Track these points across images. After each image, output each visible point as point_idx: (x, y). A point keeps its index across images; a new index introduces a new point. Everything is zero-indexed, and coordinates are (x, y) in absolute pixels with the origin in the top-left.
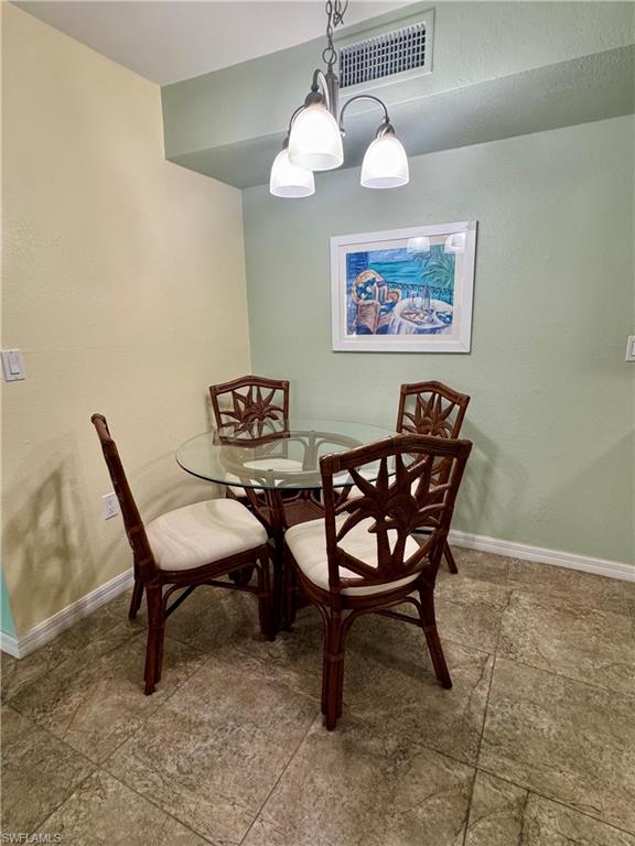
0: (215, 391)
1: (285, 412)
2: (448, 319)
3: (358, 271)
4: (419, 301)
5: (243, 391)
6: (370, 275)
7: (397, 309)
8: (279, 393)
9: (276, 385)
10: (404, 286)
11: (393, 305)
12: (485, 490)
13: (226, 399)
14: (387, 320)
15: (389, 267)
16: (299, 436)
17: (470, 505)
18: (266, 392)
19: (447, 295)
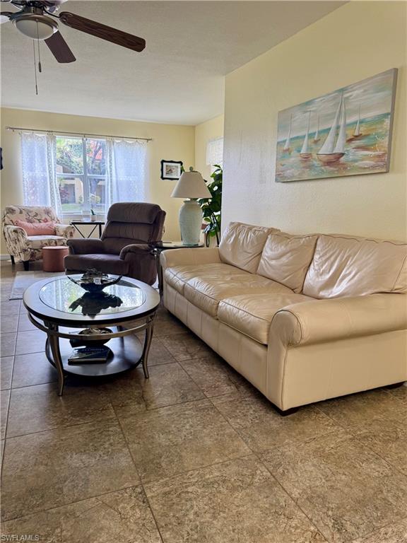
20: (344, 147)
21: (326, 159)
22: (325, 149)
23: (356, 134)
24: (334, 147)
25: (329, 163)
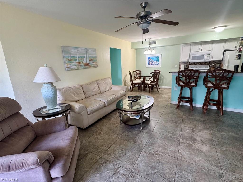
0: (134, 71)
1: (141, 74)
2: (159, 64)
3: (149, 59)
4: (156, 62)
5: (136, 72)
6: (150, 59)
7: (153, 63)
8: (140, 72)
9: (140, 71)
10: (154, 60)
11: (153, 62)
12: (163, 81)
13: (135, 72)
14: (152, 64)
15: (152, 58)
16: (142, 77)
17: (161, 83)
18: (139, 72)
19: (159, 61)
20: (89, 61)
21: (85, 64)
22: (84, 61)
23: (91, 59)
24: (87, 61)
25: (86, 65)
